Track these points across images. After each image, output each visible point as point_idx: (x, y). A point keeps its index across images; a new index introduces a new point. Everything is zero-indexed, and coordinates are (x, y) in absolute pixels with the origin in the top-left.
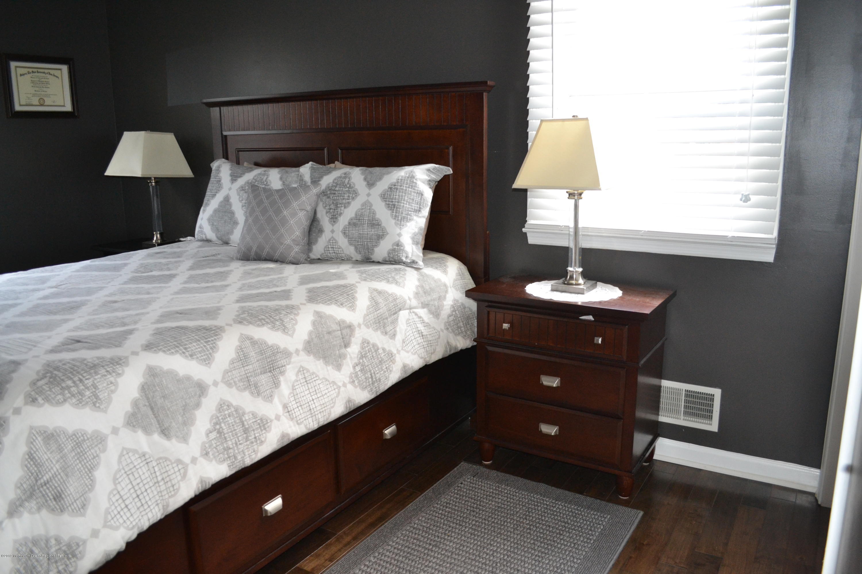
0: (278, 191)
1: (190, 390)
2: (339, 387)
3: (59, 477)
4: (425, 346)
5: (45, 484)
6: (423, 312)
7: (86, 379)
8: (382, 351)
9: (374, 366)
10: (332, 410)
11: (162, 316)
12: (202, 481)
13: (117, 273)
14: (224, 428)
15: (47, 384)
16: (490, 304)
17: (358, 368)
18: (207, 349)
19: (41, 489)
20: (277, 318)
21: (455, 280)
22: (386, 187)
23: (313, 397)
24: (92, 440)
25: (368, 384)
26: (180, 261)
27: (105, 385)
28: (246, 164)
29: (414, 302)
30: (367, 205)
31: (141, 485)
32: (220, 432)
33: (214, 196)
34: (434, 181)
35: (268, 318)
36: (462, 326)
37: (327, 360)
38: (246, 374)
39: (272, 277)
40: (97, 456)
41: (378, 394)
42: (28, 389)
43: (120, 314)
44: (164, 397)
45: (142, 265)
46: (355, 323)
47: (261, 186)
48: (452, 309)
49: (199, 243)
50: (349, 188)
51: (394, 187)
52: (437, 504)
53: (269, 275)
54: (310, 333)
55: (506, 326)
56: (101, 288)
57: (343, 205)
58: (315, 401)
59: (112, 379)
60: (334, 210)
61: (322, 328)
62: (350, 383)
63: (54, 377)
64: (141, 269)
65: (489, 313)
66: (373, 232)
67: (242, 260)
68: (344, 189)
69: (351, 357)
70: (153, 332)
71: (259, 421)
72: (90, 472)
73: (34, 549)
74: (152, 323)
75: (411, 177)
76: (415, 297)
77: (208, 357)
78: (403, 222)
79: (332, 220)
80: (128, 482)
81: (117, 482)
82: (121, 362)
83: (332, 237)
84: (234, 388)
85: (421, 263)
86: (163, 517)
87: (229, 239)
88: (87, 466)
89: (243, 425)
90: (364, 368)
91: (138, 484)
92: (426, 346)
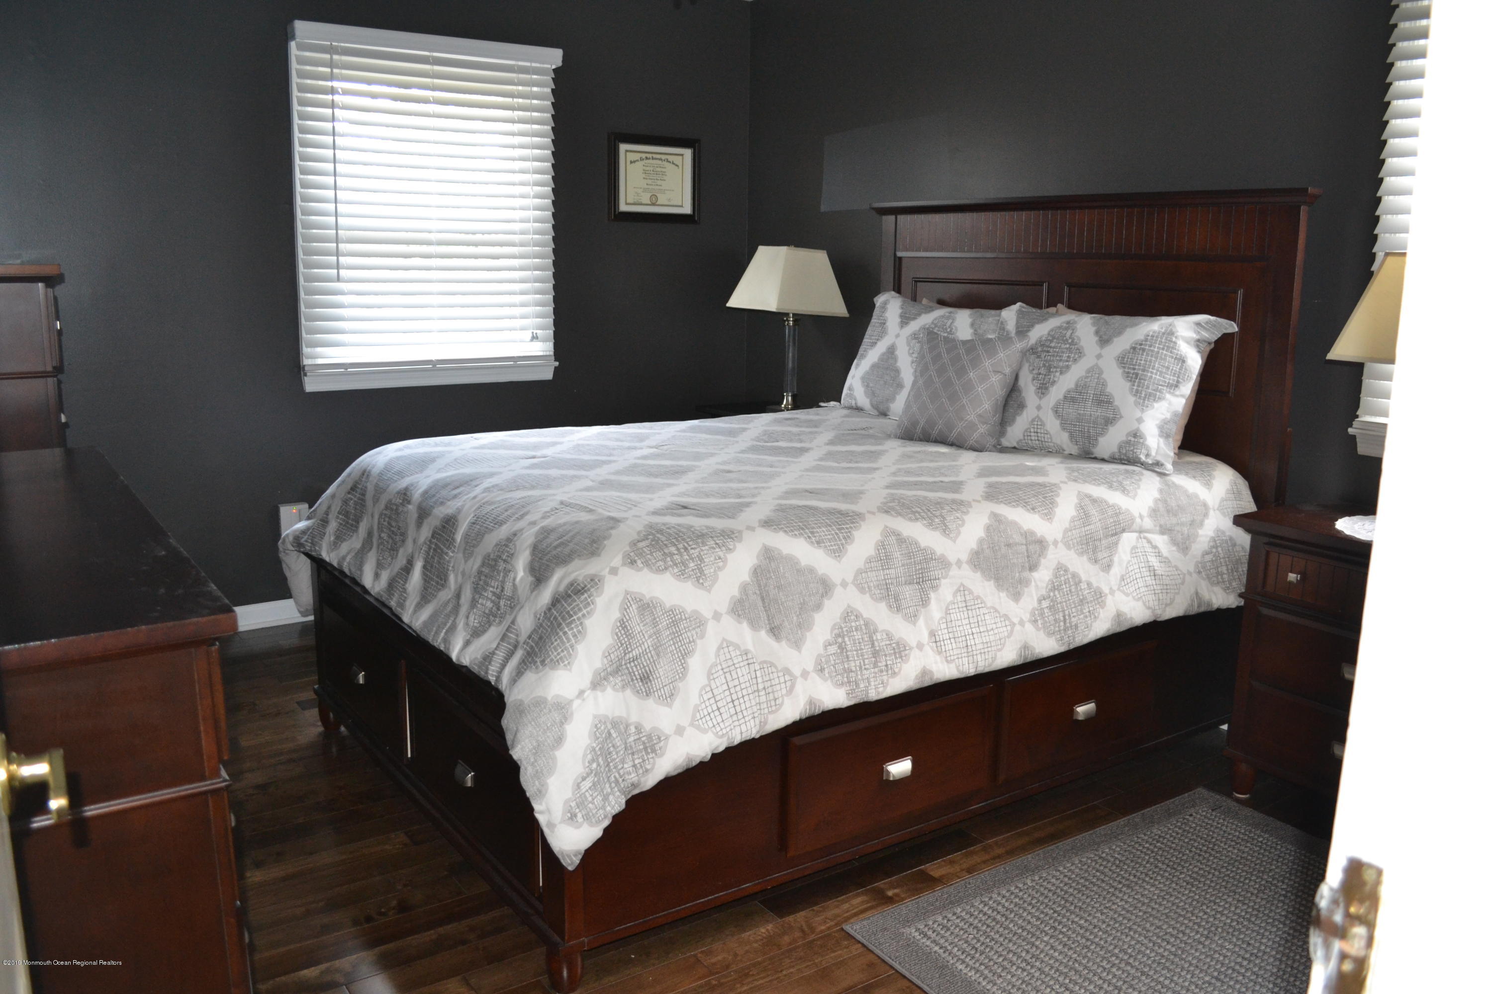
0: (965, 342)
1: (812, 585)
2: (1013, 625)
3: (649, 654)
4: (1157, 592)
5: (633, 661)
6: (1161, 541)
7: (692, 549)
8: (1086, 586)
9: (1070, 605)
10: (999, 654)
11: (786, 493)
12: (811, 702)
13: (732, 439)
14: (848, 643)
15: (648, 546)
16: (1272, 540)
17: (1045, 604)
18: (839, 538)
19: (628, 665)
20: (938, 513)
21: (1223, 500)
22: (1127, 347)
23: (974, 630)
24: (690, 621)
25: (1057, 629)
26: (816, 432)
27: (712, 559)
28: (925, 301)
29: (1148, 523)
30: (1095, 371)
31: (738, 688)
32: (842, 648)
33: (874, 344)
34: (1205, 341)
35: (924, 512)
36: (1225, 572)
37: (1001, 583)
38: (885, 579)
39: (940, 464)
40: (694, 641)
41: (1072, 647)
42: (628, 548)
43: (734, 485)
44: (778, 587)
45: (765, 433)
46: (1050, 538)
47: (942, 334)
48: (1212, 544)
49: (846, 412)
50: (1070, 344)
51: (1139, 347)
52: (1145, 835)
53: (937, 461)
54: (981, 541)
55: (1292, 577)
56: (712, 455)
57: (1058, 370)
58: (975, 636)
59: (721, 554)
60: (1045, 375)
61: (998, 537)
62: (1030, 621)
63: (657, 540)
64: (764, 437)
65: (1268, 553)
66: (1099, 412)
67: (902, 438)
68: (1063, 346)
69: (1037, 586)
70: (774, 508)
71: (894, 645)
72: (683, 658)
73: (612, 731)
74: (773, 499)
75: (1169, 334)
76: (1150, 516)
77: (840, 548)
78: (1148, 401)
79: (1040, 391)
80: (724, 681)
81: (712, 678)
82: (733, 536)
83: (1038, 416)
84: (868, 595)
85: (1169, 467)
86: (758, 736)
87: (888, 409)
88: (680, 650)
89: (873, 644)
90: (1054, 605)
91: (735, 686)
92: (1159, 591)
